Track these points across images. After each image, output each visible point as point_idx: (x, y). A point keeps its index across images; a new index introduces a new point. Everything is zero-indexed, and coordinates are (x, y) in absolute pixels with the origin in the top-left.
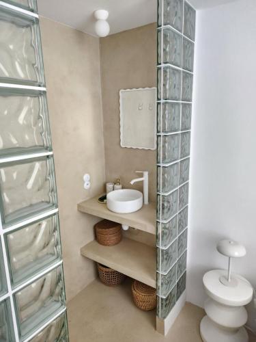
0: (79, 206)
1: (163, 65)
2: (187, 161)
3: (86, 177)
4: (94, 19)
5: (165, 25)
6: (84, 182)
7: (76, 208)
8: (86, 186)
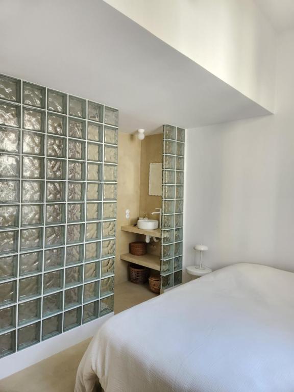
0: (122, 227)
1: (165, 154)
2: (182, 201)
3: (127, 211)
4: (137, 132)
5: (166, 138)
6: (126, 214)
7: (120, 228)
8: (127, 217)
